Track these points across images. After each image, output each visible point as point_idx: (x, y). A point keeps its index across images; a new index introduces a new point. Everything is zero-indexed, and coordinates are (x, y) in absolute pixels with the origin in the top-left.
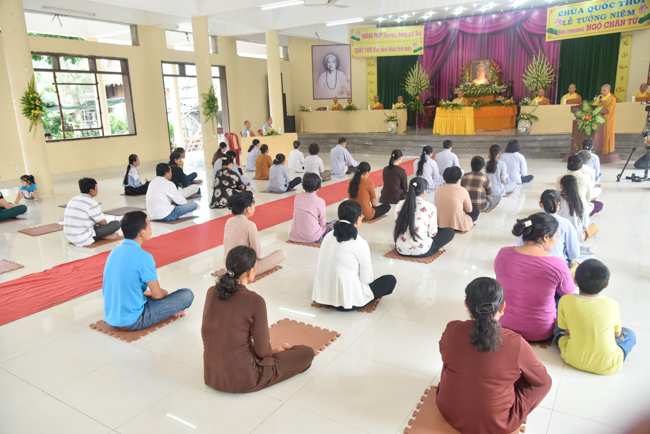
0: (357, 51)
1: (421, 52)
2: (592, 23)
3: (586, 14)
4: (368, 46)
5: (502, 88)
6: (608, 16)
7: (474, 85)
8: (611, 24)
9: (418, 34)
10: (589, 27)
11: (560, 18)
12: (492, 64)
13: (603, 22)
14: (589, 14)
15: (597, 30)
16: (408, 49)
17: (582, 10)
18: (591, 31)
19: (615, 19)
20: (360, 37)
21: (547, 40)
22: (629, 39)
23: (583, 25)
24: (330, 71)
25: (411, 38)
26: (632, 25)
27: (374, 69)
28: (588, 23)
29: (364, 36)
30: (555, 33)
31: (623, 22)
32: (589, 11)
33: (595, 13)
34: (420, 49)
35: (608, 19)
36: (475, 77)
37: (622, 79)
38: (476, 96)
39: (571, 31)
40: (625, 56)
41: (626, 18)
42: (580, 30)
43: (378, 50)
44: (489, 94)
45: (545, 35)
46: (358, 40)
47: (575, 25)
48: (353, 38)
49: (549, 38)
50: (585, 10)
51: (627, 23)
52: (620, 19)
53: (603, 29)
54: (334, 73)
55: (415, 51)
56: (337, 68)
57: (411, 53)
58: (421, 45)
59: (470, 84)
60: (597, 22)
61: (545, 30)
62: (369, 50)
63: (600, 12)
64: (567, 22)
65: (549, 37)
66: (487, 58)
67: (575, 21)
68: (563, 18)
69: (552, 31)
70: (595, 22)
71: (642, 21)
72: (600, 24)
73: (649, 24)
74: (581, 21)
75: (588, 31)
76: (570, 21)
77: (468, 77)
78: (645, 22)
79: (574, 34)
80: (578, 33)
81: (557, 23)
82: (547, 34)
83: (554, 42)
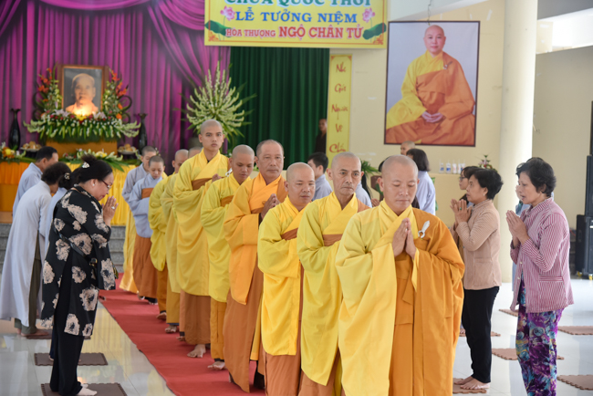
2: (289, 24)
3: (276, 7)
5: (130, 129)
6: (315, 17)
7: (72, 116)
8: (321, 32)
10: (283, 32)
11: (230, 5)
12: (106, 77)
13: (307, 26)
14: (281, 8)
15: (296, 39)
18: (288, 39)
19: (326, 25)
21: (207, 42)
22: (347, 64)
23: (274, 26)
26: (353, 40)
28: (280, 23)
30: (223, 31)
31: (339, 33)
33: (292, 8)
35: (315, 23)
36: (72, 100)
37: (339, 129)
38: (82, 141)
39: (251, 33)
40: (341, 89)
41: (344, 25)
42: (267, 33)
44: (109, 140)
45: (202, 33)
47: (257, 23)
49: (210, 39)
51: (345, 34)
52: (335, 25)
53: (306, 38)
59: (66, 115)
60: (297, 24)
61: (202, 23)
63: (300, 8)
64: (242, 15)
65: (212, 38)
66: (91, 64)
67: (258, 17)
68: (236, 7)
69: (214, 27)
70: (293, 24)
71: (368, 35)
72: (301, 28)
73: (380, 42)
74: (269, 17)
75: (283, 39)
76: (248, 16)
77: (58, 98)
78: (374, 38)
79: (258, 38)
80: (264, 39)
81: (226, 14)
82: (206, 31)
83: (220, 47)
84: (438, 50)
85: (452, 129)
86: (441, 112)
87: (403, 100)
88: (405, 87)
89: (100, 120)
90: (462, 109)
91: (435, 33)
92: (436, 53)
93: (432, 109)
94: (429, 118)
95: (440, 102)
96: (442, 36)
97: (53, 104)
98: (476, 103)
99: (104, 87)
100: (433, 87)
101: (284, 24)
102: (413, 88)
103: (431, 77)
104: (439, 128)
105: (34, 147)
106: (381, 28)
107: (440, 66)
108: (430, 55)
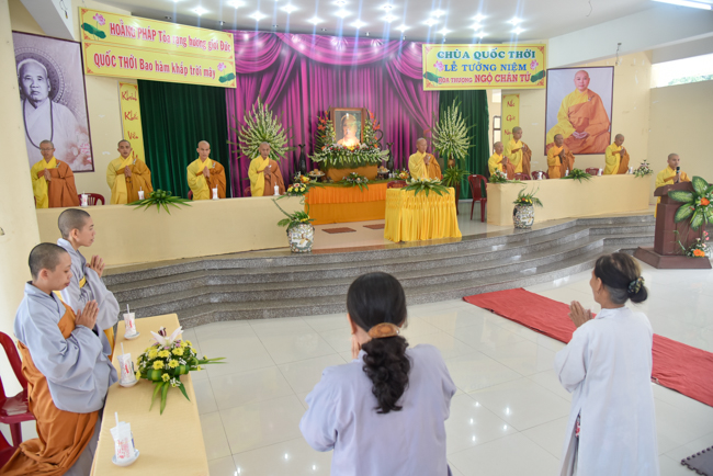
0: (102, 60)
1: (232, 84)
2: (481, 73)
3: (472, 61)
4: (127, 54)
5: (385, 155)
6: (499, 68)
8: (503, 78)
9: (224, 47)
10: (478, 78)
11: (440, 60)
13: (494, 74)
14: (476, 62)
15: (487, 83)
16: (209, 73)
17: (467, 55)
18: (481, 83)
19: (506, 73)
20: (106, 29)
21: (425, 89)
22: (515, 100)
23: (471, 75)
24: (34, 103)
25: (214, 52)
26: (524, 83)
27: (134, 107)
28: (475, 72)
29: (113, 28)
30: (436, 79)
31: (515, 78)
32: (476, 57)
33: (483, 61)
34: (230, 77)
35: (498, 72)
36: (342, 135)
39: (456, 80)
40: (511, 119)
41: (519, 73)
42: (466, 80)
43: (148, 67)
45: (422, 81)
46: (101, 35)
47: (460, 73)
48: (86, 27)
49: (428, 86)
50: (471, 55)
51: (519, 79)
52: (512, 73)
53: (493, 82)
54: (44, 106)
55: (222, 79)
56: (52, 95)
57: (215, 83)
58: (232, 69)
60: (486, 73)
61: (421, 74)
62: (128, 63)
63: (489, 61)
64: (449, 67)
65: (428, 85)
67: (460, 68)
68: (445, 61)
69: (430, 76)
70: (484, 73)
71: (534, 79)
72: (490, 75)
73: (542, 84)
74: (467, 68)
75: (477, 84)
76: (453, 67)
77: (334, 135)
78: (538, 81)
79: (460, 84)
80: (465, 84)
81: (438, 67)
82: (424, 80)
83: (433, 92)
84: (584, 88)
85: (594, 143)
86: (586, 131)
87: (559, 124)
88: (560, 115)
89: (365, 149)
90: (601, 128)
91: (582, 76)
92: (582, 90)
93: (579, 130)
94: (577, 135)
95: (586, 124)
96: (587, 78)
97: (331, 139)
98: (610, 124)
99: (364, 125)
100: (581, 114)
101: (477, 73)
102: (566, 115)
103: (580, 106)
104: (585, 142)
105: (319, 174)
106: (543, 74)
107: (586, 99)
108: (579, 92)
